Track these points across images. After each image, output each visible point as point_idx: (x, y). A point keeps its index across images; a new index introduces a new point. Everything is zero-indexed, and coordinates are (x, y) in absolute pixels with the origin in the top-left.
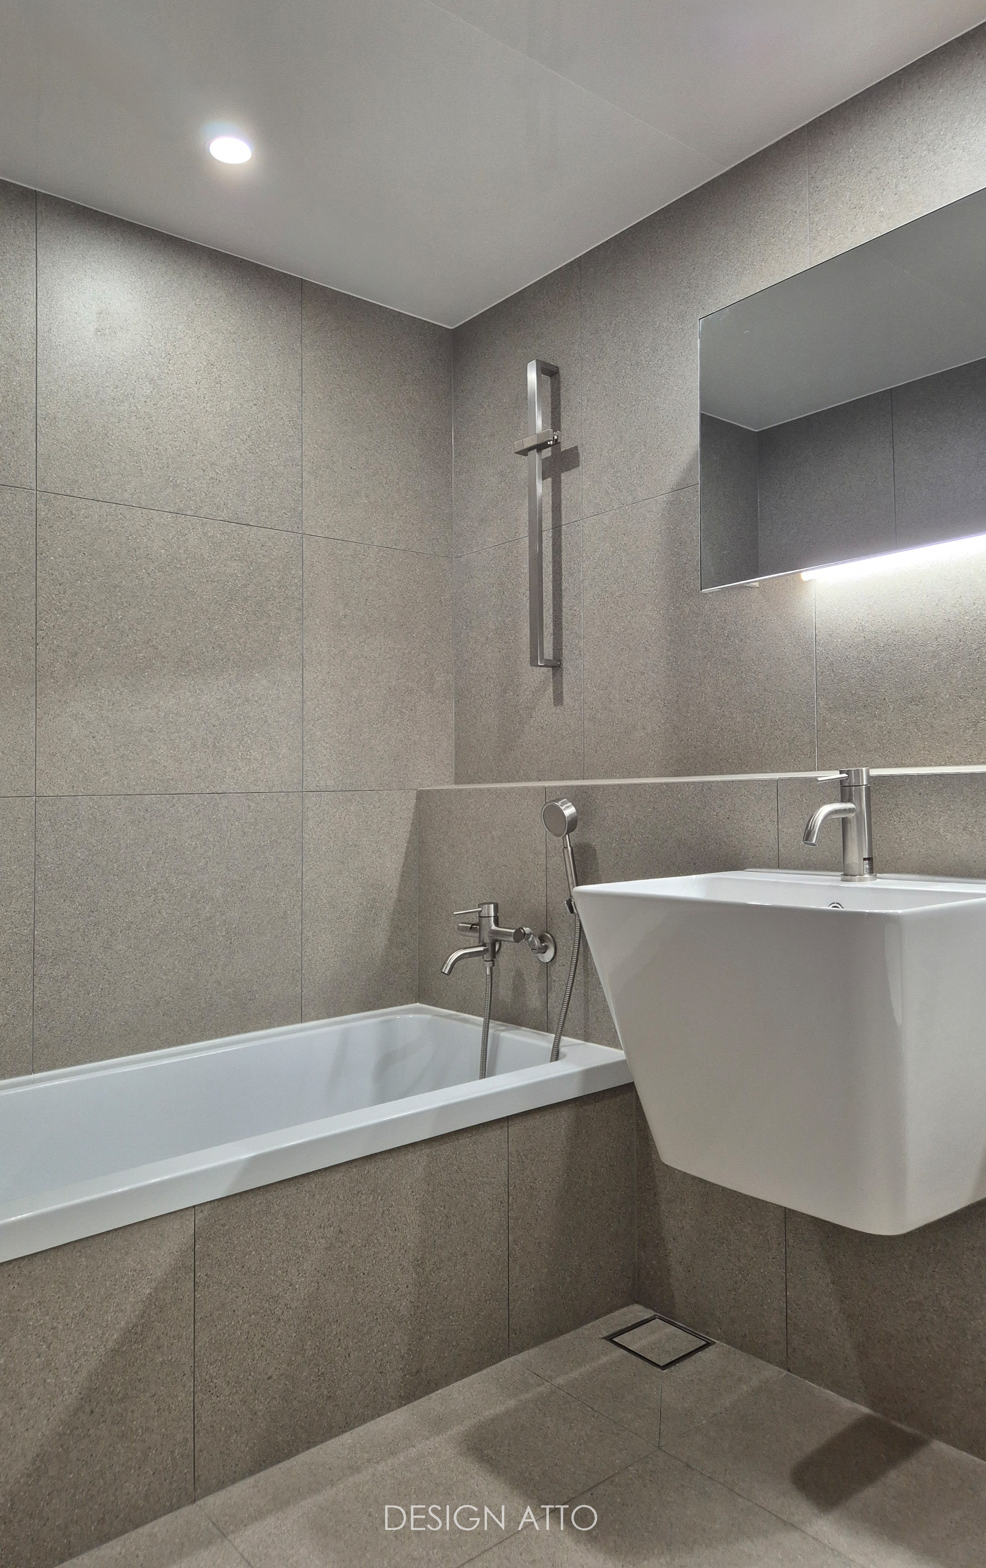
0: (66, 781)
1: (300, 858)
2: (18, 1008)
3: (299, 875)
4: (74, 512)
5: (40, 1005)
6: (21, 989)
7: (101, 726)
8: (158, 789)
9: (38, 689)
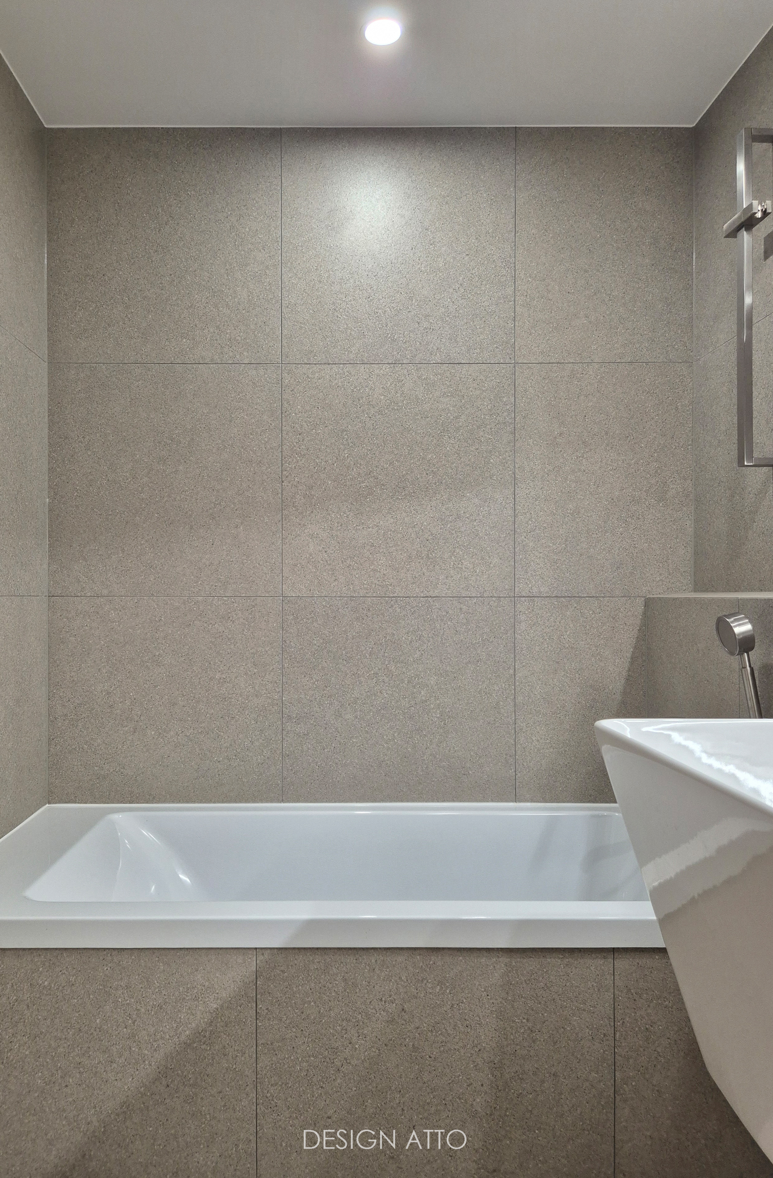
0: (305, 586)
1: (512, 656)
2: (272, 753)
3: (512, 671)
4: (310, 376)
5: (287, 753)
6: (273, 739)
7: (332, 543)
8: (378, 593)
9: (283, 516)
